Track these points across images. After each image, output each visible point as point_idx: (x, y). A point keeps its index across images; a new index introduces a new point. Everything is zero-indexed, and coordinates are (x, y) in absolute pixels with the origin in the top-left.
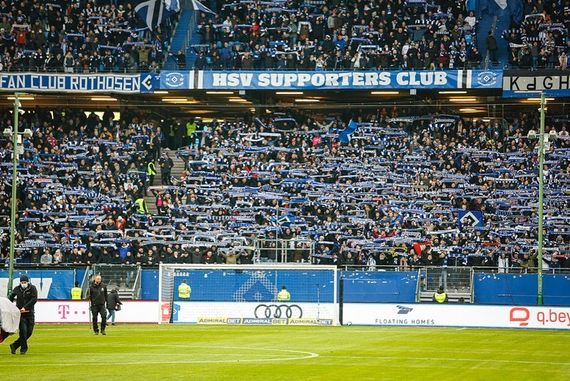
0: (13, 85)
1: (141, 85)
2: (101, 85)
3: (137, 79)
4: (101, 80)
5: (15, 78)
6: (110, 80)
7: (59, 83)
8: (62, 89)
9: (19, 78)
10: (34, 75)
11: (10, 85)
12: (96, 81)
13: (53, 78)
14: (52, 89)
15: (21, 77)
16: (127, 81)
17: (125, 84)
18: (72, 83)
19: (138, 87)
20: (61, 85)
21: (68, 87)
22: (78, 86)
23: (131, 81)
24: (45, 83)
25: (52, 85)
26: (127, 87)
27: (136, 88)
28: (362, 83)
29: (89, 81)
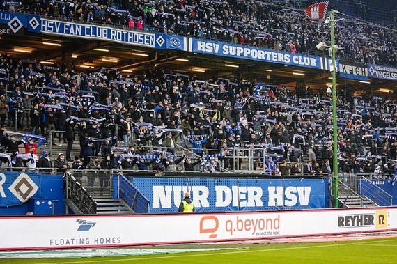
0: (73, 32)
1: (156, 42)
2: (130, 39)
3: (153, 36)
4: (131, 36)
5: (74, 26)
6: (136, 36)
7: (104, 33)
8: (105, 38)
9: (77, 28)
10: (87, 26)
11: (71, 32)
12: (127, 35)
13: (99, 28)
14: (99, 37)
15: (79, 26)
16: (147, 38)
17: (146, 39)
18: (112, 34)
19: (154, 43)
20: (105, 35)
21: (109, 37)
22: (116, 37)
23: (149, 38)
24: (94, 33)
25: (99, 35)
26: (147, 42)
27: (152, 44)
28: (276, 60)
29: (123, 34)
